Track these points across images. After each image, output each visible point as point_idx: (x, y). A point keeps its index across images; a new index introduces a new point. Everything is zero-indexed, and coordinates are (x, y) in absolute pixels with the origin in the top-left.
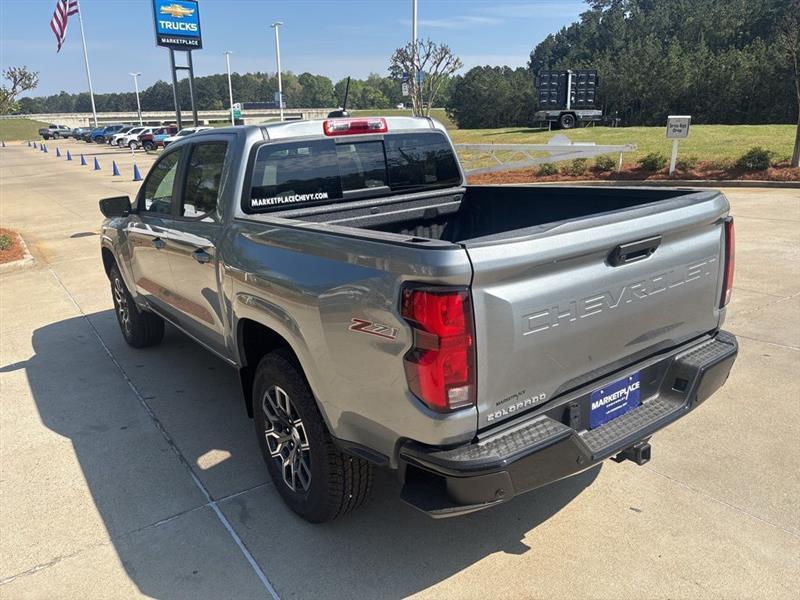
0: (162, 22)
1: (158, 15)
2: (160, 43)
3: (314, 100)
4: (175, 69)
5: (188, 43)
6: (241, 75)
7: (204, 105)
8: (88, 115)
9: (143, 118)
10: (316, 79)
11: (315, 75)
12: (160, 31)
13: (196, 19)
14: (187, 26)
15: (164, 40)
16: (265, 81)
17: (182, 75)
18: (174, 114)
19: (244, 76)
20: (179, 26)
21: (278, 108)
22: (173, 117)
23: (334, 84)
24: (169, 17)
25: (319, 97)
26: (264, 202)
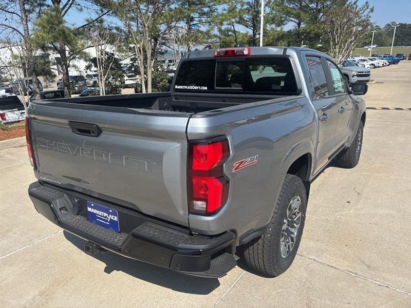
26: (180, 87)
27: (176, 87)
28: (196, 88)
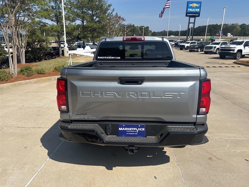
4: (189, 23)
6: (218, 25)
7: (203, 34)
9: (180, 38)
11: (247, 25)
12: (187, 12)
13: (200, 7)
17: (191, 25)
18: (186, 37)
19: (220, 25)
20: (194, 10)
24: (191, 7)
25: (247, 32)
26: (101, 58)
27: (99, 57)
28: (113, 58)
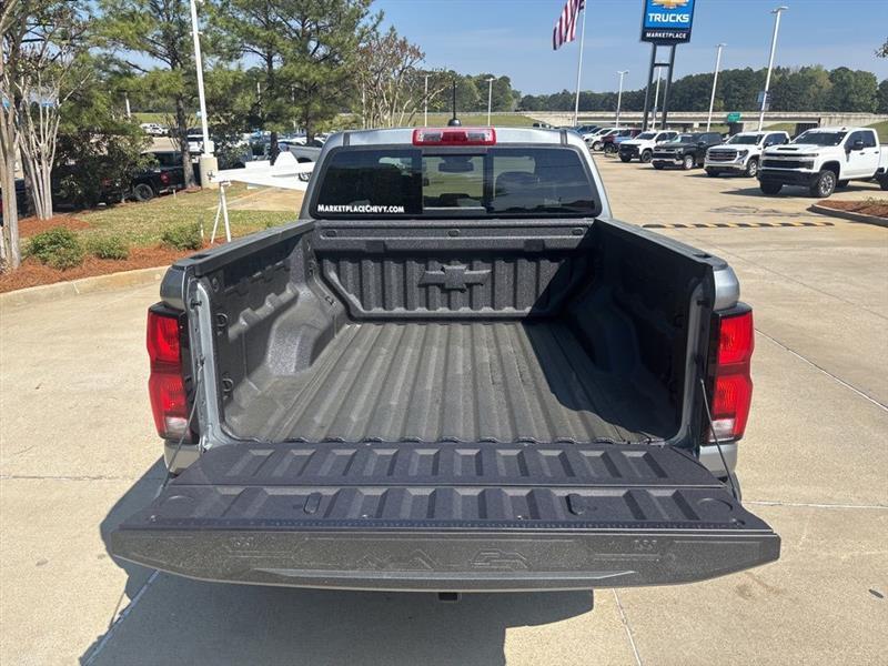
0: (651, 15)
1: (649, 7)
2: (644, 38)
3: (845, 101)
4: (654, 65)
5: (674, 36)
7: (702, 106)
8: (569, 115)
9: (621, 119)
10: (855, 74)
11: (855, 70)
12: (647, 25)
13: (690, 8)
14: (678, 17)
15: (648, 35)
16: (783, 78)
18: (641, 115)
19: (759, 72)
20: (669, 18)
21: (759, 110)
22: (639, 119)
23: (879, 82)
24: (661, 9)
25: (854, 98)
